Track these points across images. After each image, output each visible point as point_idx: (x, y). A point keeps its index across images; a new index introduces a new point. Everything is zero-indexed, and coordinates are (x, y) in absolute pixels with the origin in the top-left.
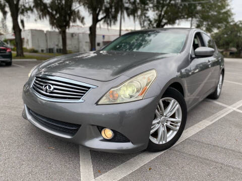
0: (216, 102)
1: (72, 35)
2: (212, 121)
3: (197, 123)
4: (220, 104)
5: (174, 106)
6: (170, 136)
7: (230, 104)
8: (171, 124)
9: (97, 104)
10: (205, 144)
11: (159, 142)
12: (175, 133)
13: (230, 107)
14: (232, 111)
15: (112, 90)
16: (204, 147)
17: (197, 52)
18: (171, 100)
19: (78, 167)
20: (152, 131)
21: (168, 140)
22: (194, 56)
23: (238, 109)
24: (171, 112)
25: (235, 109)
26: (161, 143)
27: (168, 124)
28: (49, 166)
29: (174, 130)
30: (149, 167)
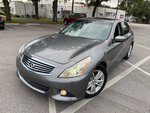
0: (127, 62)
1: (42, 6)
2: (122, 76)
3: (114, 78)
4: (129, 63)
5: (100, 74)
6: (97, 89)
7: (134, 64)
8: (98, 83)
9: (58, 77)
10: (116, 92)
11: (91, 93)
12: (100, 87)
13: (134, 66)
14: (134, 68)
15: (67, 70)
16: (115, 95)
17: (116, 39)
18: (99, 71)
19: (48, 108)
20: (88, 88)
21: (96, 91)
22: (114, 41)
23: (138, 67)
24: (98, 77)
25: (137, 67)
26: (92, 93)
27: (97, 83)
28: (33, 106)
29: (100, 86)
30: (85, 108)
